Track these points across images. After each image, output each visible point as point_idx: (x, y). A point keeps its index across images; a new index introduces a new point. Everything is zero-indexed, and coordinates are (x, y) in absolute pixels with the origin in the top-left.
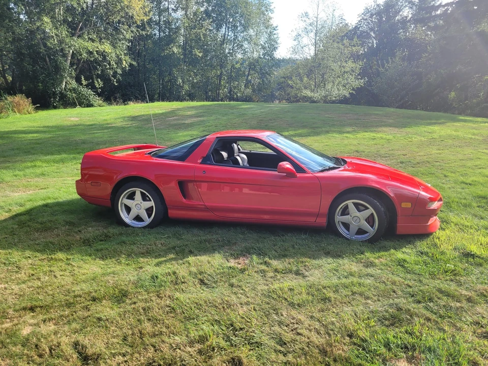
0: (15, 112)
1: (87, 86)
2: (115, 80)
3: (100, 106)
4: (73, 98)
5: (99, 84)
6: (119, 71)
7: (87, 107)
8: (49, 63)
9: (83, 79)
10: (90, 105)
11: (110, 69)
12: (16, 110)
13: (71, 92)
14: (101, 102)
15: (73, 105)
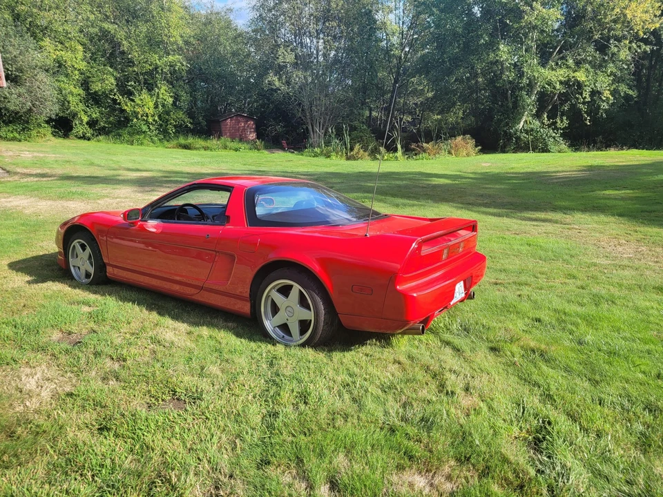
0: (451, 154)
1: (549, 126)
2: (589, 118)
3: (559, 152)
4: (528, 142)
5: (563, 123)
6: (605, 106)
7: (543, 152)
8: (509, 99)
9: (545, 116)
10: (545, 150)
11: (584, 103)
12: (453, 152)
13: (527, 133)
14: (564, 147)
15: (525, 149)
